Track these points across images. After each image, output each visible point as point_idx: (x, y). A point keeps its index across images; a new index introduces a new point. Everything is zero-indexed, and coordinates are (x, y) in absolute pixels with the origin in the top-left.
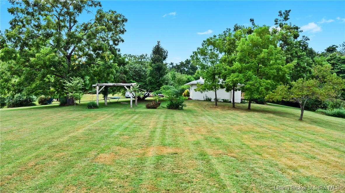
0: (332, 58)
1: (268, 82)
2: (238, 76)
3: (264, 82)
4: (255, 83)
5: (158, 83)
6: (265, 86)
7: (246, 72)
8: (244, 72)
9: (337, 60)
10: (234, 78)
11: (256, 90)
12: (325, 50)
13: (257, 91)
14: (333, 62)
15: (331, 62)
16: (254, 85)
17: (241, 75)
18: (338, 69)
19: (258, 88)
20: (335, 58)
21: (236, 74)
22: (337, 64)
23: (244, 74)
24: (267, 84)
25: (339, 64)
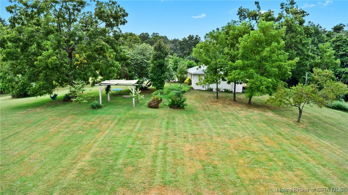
0: (338, 39)
1: (269, 81)
2: (239, 74)
3: (265, 81)
4: (255, 81)
5: (159, 80)
6: (266, 85)
7: (248, 69)
8: (245, 69)
9: (343, 41)
10: (236, 76)
11: (256, 89)
12: (332, 29)
13: (258, 89)
14: (339, 43)
15: (336, 44)
16: (255, 83)
17: (242, 73)
18: (343, 51)
19: (259, 86)
20: (341, 40)
21: (238, 71)
22: (342, 46)
23: (245, 71)
24: (268, 83)
25: (345, 45)
